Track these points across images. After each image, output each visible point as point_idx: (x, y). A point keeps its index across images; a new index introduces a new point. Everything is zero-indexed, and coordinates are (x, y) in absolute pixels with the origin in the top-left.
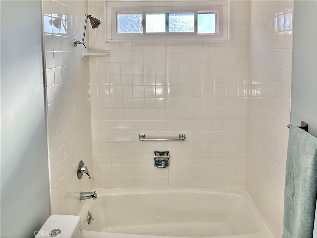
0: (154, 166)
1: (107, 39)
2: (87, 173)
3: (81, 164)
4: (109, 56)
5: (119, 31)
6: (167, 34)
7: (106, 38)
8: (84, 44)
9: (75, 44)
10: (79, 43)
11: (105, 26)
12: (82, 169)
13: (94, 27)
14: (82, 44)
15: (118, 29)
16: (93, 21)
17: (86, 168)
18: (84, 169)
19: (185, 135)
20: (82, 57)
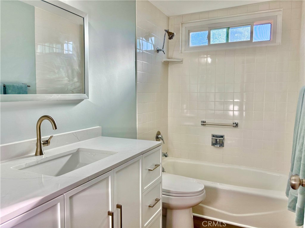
0: (212, 145)
1: (181, 51)
2: (162, 139)
3: (159, 133)
4: (182, 63)
5: (191, 45)
6: (227, 44)
7: (180, 49)
8: (163, 51)
9: (158, 51)
10: (161, 50)
11: (180, 41)
12: (159, 136)
13: (170, 38)
14: (162, 51)
15: (190, 43)
16: (169, 34)
17: (162, 136)
18: (160, 136)
19: (238, 123)
20: (163, 62)
